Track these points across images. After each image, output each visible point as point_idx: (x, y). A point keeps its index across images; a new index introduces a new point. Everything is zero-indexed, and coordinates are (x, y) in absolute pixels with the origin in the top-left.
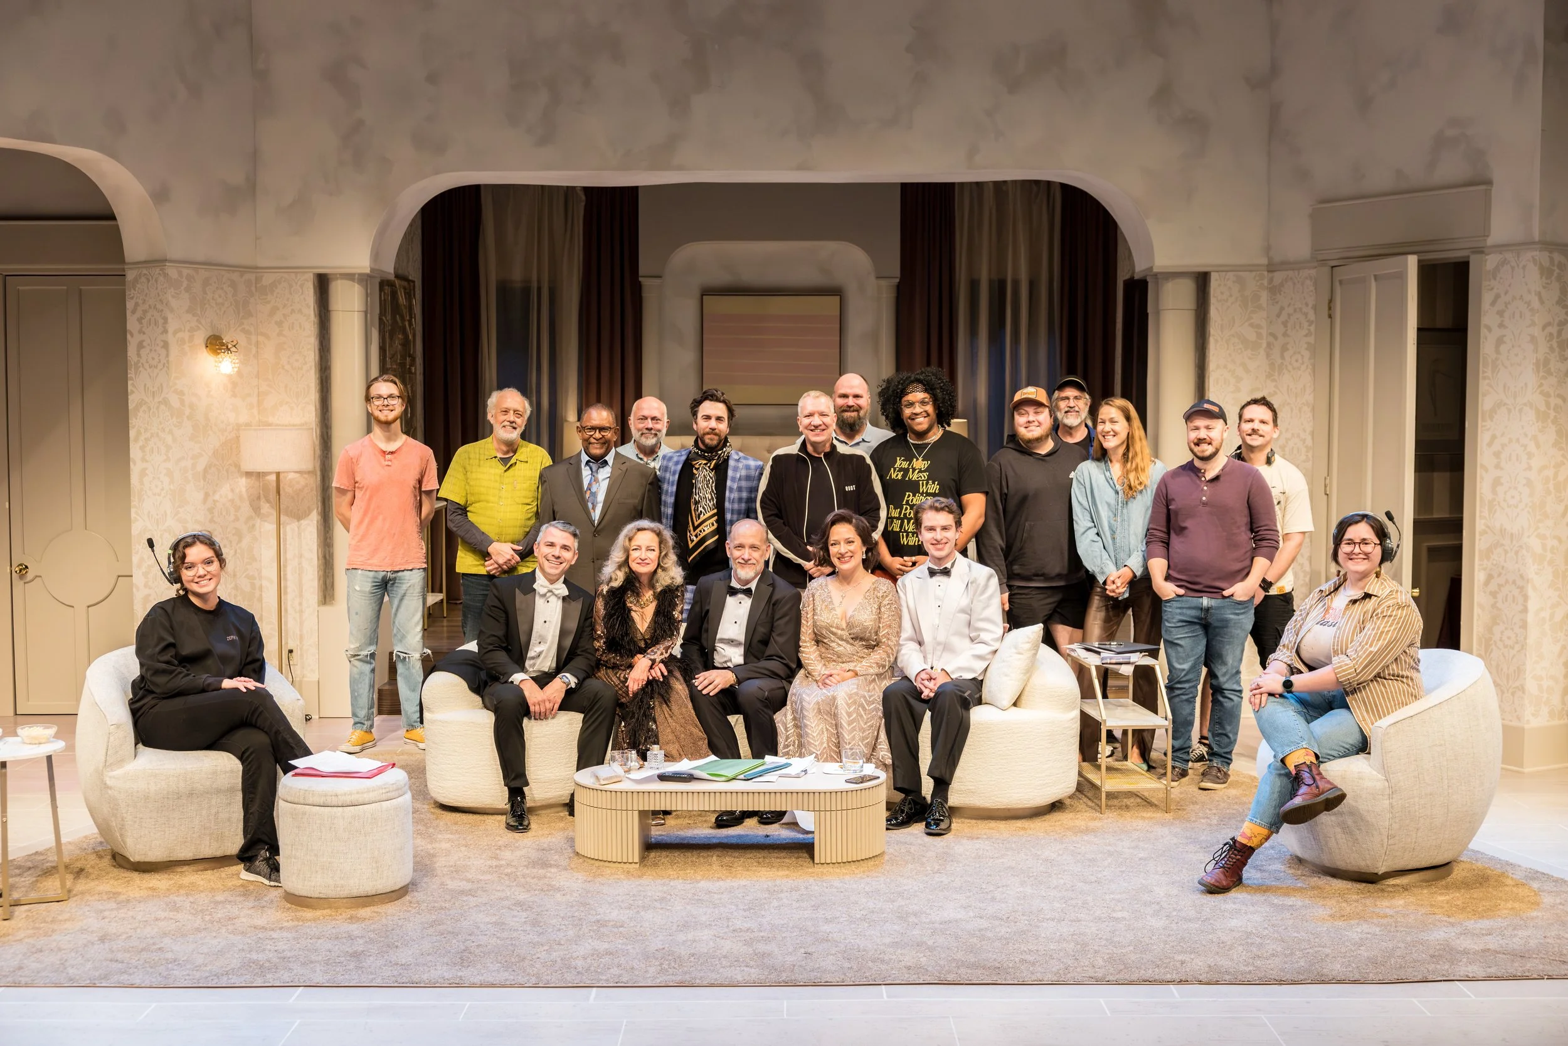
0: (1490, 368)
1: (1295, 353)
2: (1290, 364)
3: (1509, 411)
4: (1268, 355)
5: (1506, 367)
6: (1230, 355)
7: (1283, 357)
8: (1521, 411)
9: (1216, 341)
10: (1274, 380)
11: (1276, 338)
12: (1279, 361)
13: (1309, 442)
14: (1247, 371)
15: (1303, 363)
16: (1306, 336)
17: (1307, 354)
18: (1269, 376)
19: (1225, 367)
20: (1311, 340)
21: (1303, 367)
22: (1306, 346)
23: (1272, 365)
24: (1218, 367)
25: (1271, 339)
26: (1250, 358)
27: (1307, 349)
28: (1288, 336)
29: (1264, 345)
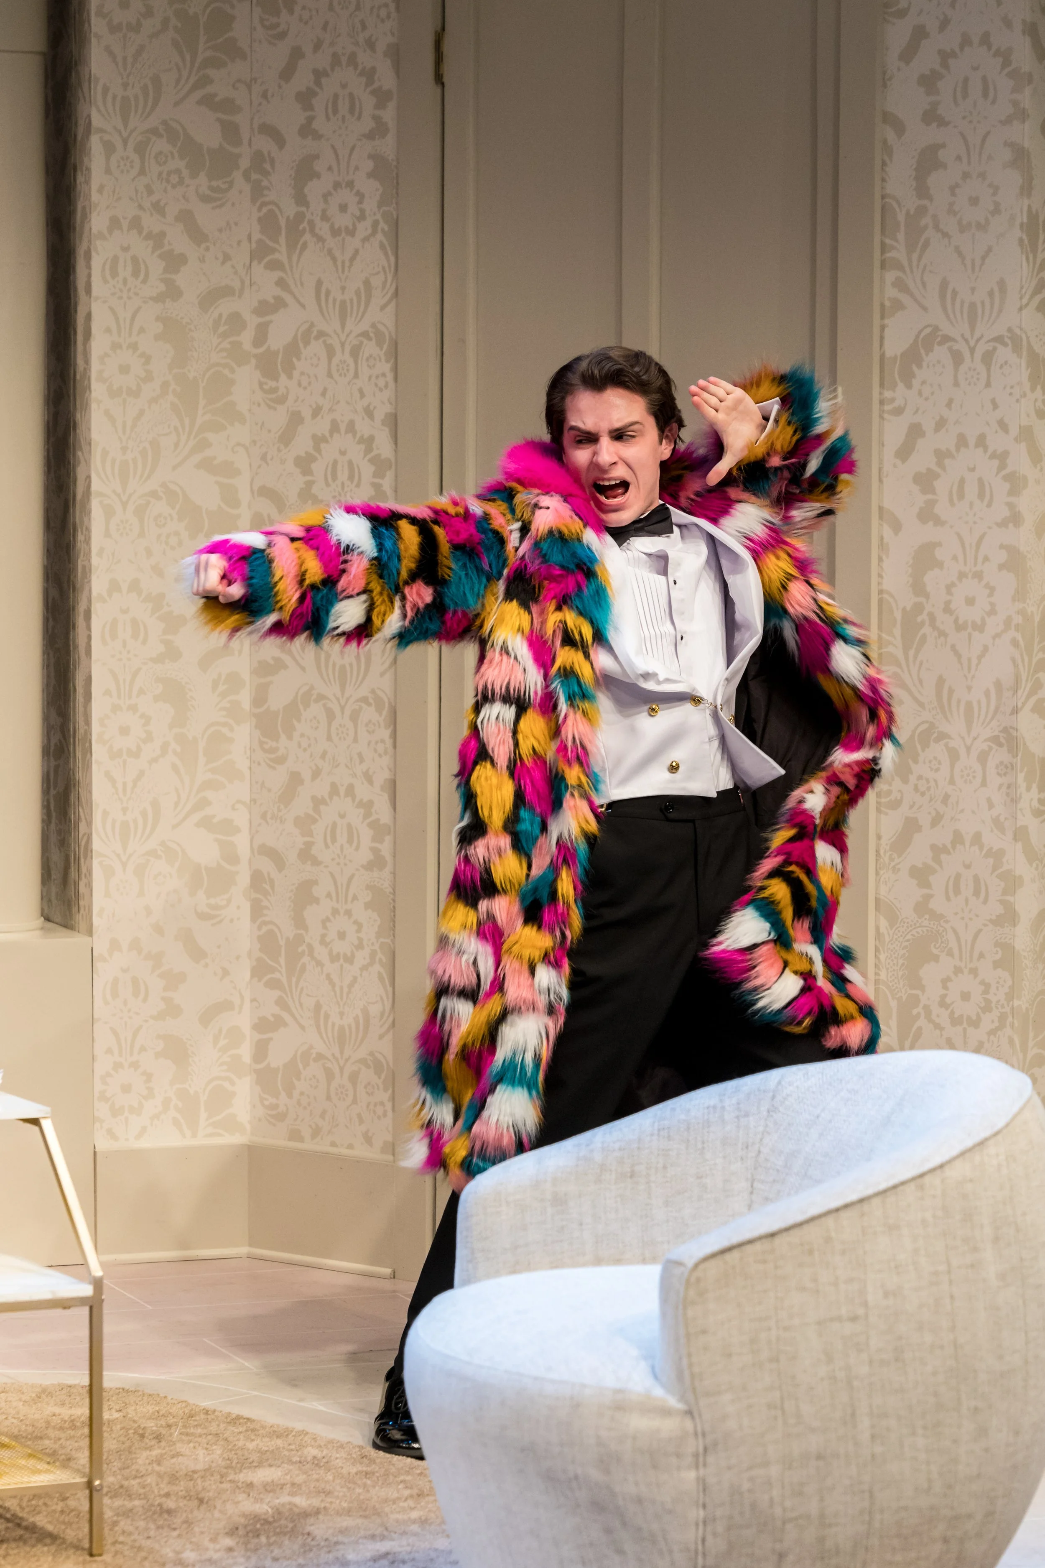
0: (901, 236)
1: (337, 185)
2: (325, 217)
3: (957, 358)
4: (257, 191)
5: (945, 235)
6: (150, 191)
7: (301, 199)
8: (988, 358)
9: (109, 148)
10: (274, 265)
11: (280, 141)
12: (290, 209)
13: (384, 447)
14: (197, 235)
15: (362, 217)
16: (370, 136)
17: (372, 189)
18: (259, 253)
19: (136, 224)
20: (388, 146)
21: (364, 227)
22: (370, 165)
23: (269, 223)
24: (115, 223)
25: (265, 144)
26: (205, 199)
27: (371, 175)
28: (317, 136)
29: (245, 163)
